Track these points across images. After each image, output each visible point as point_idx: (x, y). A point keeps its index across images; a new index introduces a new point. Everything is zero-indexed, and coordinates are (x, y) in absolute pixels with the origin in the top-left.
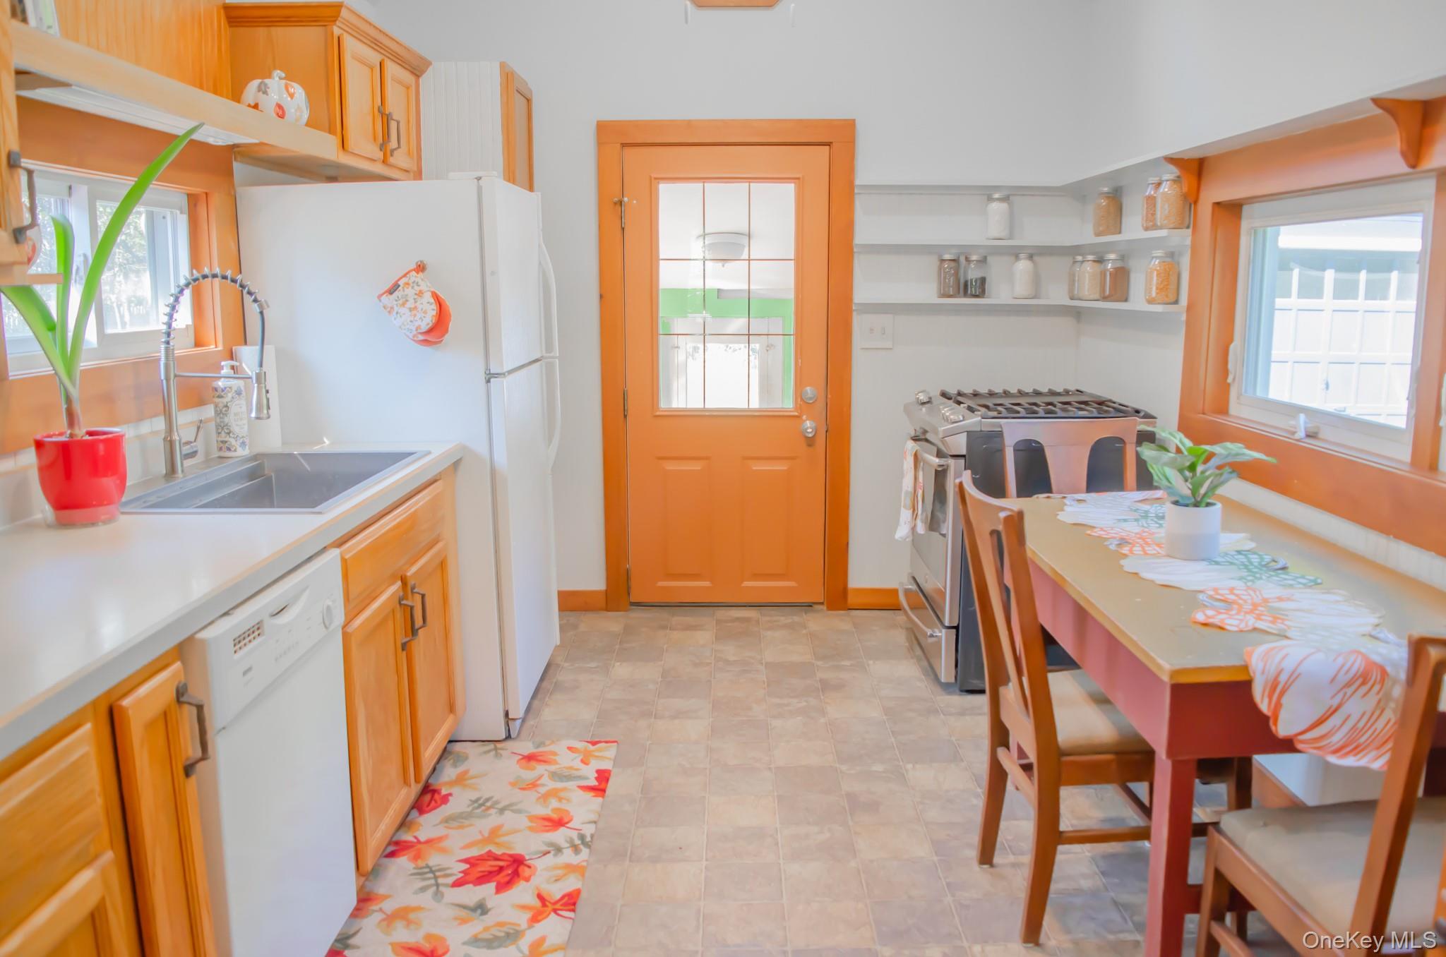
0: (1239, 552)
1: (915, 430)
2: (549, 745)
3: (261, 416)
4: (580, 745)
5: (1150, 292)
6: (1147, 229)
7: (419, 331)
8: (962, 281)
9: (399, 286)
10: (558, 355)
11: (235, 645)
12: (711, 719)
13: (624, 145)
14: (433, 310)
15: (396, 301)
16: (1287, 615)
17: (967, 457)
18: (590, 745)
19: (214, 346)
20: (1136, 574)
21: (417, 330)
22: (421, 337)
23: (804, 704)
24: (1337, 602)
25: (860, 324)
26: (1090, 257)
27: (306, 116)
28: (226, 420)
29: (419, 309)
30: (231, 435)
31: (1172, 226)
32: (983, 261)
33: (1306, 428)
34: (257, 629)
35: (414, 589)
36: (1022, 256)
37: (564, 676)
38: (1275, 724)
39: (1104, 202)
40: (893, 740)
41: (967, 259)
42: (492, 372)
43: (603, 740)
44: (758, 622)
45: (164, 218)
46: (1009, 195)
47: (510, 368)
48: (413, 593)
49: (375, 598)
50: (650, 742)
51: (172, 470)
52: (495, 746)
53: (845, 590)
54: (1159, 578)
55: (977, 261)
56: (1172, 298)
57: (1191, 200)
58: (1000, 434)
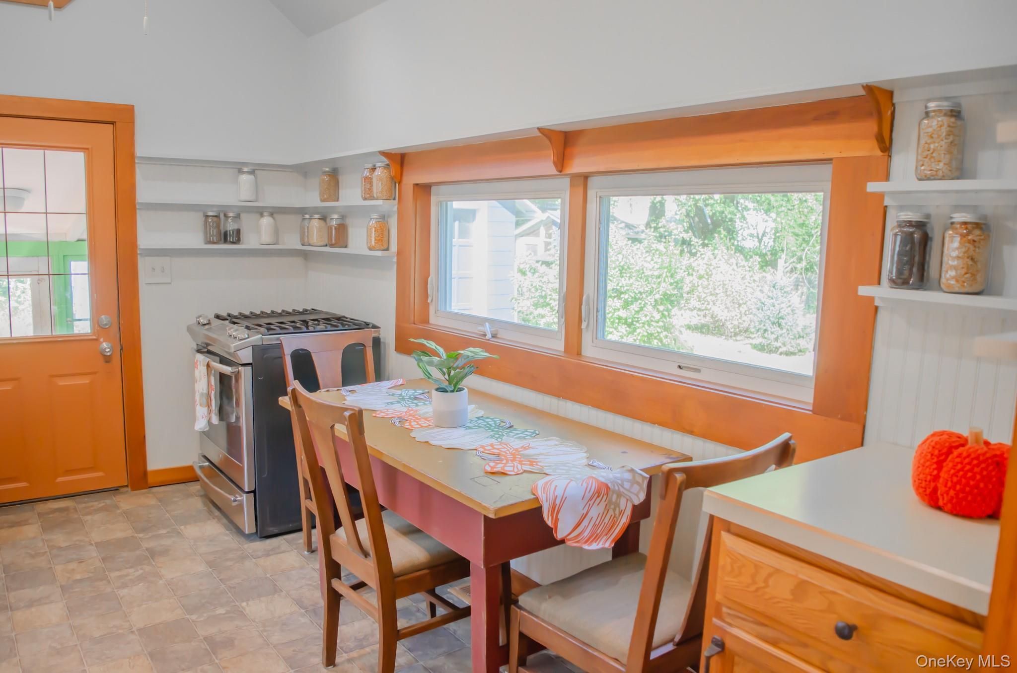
0: (478, 418)
1: (198, 345)
5: (371, 242)
6: (365, 199)
8: (223, 232)
12: (64, 601)
16: (536, 459)
17: (253, 364)
20: (427, 442)
23: (141, 572)
24: (557, 445)
25: (144, 265)
26: (316, 216)
31: (384, 198)
32: (238, 217)
33: (491, 331)
36: (265, 214)
38: (556, 533)
39: (326, 178)
40: (223, 586)
41: (225, 215)
44: (75, 510)
46: (255, 169)
50: (15, 634)
53: (145, 472)
54: (445, 444)
55: (232, 217)
56: (386, 247)
57: (397, 180)
58: (280, 346)
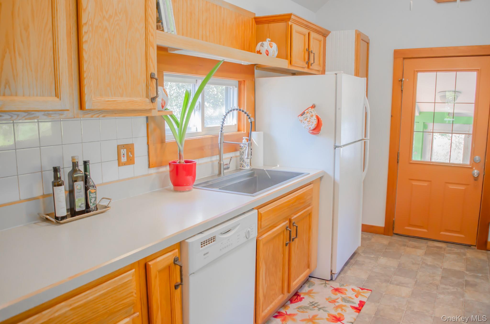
2: (345, 286)
3: (249, 158)
4: (357, 289)
7: (310, 129)
9: (305, 113)
10: (369, 138)
11: (202, 245)
12: (413, 289)
13: (404, 58)
14: (316, 122)
15: (304, 118)
18: (360, 290)
19: (243, 132)
21: (309, 129)
22: (311, 132)
23: (455, 290)
27: (276, 53)
28: (243, 157)
29: (311, 121)
30: (244, 162)
34: (213, 239)
35: (294, 224)
37: (360, 259)
42: (336, 145)
43: (366, 288)
44: (445, 249)
45: (231, 89)
47: (344, 144)
48: (293, 225)
49: (276, 227)
50: (385, 293)
51: (220, 173)
52: (326, 282)
53: (486, 242)
